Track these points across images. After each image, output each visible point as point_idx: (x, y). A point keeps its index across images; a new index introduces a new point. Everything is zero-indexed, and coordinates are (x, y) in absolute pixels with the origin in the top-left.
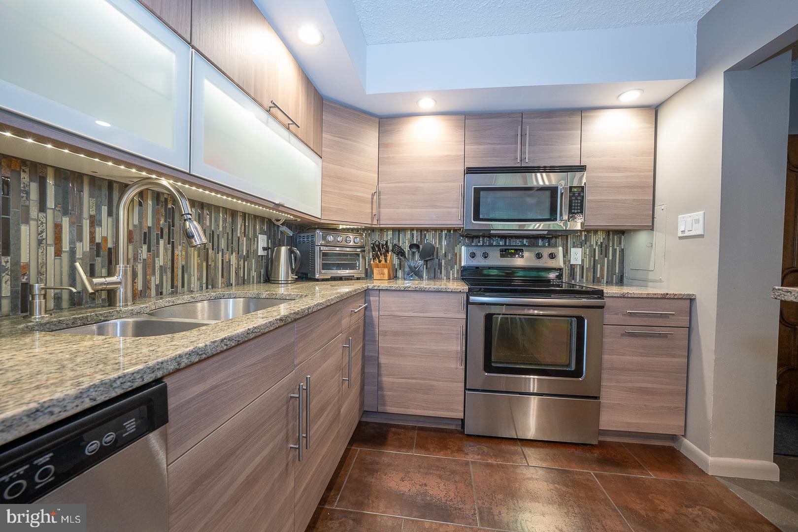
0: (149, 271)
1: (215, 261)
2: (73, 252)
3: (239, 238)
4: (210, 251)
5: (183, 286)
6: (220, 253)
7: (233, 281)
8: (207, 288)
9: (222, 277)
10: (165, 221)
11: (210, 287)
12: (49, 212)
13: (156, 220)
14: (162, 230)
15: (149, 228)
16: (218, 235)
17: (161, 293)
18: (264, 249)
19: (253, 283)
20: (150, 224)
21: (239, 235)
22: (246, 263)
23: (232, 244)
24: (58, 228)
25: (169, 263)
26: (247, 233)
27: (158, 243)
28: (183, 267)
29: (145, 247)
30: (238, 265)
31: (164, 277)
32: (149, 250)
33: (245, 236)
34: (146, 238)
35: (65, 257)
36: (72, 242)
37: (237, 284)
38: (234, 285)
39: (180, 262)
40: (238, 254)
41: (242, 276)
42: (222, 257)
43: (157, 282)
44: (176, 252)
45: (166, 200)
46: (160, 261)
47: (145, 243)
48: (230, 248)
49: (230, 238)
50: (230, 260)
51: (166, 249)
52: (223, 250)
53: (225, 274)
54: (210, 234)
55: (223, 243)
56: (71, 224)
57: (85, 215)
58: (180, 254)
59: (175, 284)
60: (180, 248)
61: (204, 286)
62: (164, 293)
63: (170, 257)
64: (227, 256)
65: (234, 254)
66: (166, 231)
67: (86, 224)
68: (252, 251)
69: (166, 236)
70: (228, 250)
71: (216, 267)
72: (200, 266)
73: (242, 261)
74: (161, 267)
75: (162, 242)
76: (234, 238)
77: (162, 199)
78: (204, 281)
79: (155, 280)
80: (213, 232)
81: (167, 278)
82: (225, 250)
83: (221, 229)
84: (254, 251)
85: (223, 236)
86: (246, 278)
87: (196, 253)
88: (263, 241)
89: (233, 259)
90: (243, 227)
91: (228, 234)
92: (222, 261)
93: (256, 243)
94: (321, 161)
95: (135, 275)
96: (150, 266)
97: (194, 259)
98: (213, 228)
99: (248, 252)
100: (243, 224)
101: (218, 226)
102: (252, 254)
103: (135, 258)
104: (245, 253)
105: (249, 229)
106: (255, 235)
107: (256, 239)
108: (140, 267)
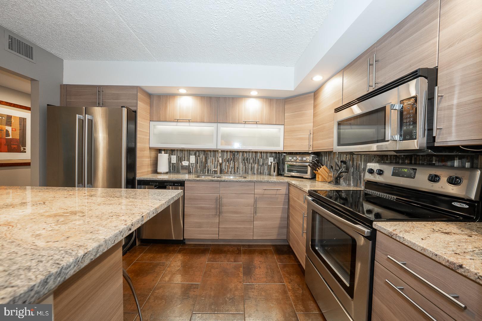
1: (248, 166)
2: (215, 164)
3: (258, 159)
4: (246, 163)
5: (237, 172)
6: (250, 164)
7: (256, 172)
8: (245, 173)
9: (251, 171)
10: (233, 156)
11: (246, 173)
13: (230, 156)
14: (232, 159)
15: (229, 158)
16: (249, 159)
17: (231, 173)
18: (271, 162)
19: (266, 174)
21: (258, 158)
22: (262, 167)
23: (255, 161)
24: (213, 159)
25: (234, 166)
28: (237, 167)
30: (258, 168)
32: (228, 163)
33: (261, 158)
34: (228, 161)
36: (214, 162)
37: (257, 174)
38: (256, 174)
39: (236, 166)
40: (258, 164)
41: (260, 171)
42: (251, 165)
44: (235, 164)
45: (233, 152)
46: (231, 166)
48: (254, 162)
49: (254, 159)
50: (254, 166)
51: (233, 163)
53: (252, 170)
54: (246, 159)
55: (251, 161)
59: (235, 171)
60: (236, 163)
65: (256, 164)
66: (233, 159)
69: (233, 160)
70: (253, 163)
71: (249, 168)
72: (243, 168)
73: (260, 166)
75: (232, 161)
78: (244, 171)
79: (230, 170)
81: (233, 170)
82: (252, 163)
83: (251, 157)
84: (266, 163)
85: (251, 159)
86: (262, 172)
87: (242, 164)
88: (271, 160)
89: (256, 166)
90: (260, 156)
91: (254, 158)
92: (251, 166)
93: (267, 161)
94: (283, 126)
95: (225, 169)
96: (229, 167)
97: (241, 165)
98: (247, 157)
99: (263, 163)
100: (261, 155)
101: (250, 156)
102: (265, 165)
103: (225, 165)
104: (261, 164)
105: (263, 156)
106: (267, 158)
107: (267, 159)
108: (226, 167)
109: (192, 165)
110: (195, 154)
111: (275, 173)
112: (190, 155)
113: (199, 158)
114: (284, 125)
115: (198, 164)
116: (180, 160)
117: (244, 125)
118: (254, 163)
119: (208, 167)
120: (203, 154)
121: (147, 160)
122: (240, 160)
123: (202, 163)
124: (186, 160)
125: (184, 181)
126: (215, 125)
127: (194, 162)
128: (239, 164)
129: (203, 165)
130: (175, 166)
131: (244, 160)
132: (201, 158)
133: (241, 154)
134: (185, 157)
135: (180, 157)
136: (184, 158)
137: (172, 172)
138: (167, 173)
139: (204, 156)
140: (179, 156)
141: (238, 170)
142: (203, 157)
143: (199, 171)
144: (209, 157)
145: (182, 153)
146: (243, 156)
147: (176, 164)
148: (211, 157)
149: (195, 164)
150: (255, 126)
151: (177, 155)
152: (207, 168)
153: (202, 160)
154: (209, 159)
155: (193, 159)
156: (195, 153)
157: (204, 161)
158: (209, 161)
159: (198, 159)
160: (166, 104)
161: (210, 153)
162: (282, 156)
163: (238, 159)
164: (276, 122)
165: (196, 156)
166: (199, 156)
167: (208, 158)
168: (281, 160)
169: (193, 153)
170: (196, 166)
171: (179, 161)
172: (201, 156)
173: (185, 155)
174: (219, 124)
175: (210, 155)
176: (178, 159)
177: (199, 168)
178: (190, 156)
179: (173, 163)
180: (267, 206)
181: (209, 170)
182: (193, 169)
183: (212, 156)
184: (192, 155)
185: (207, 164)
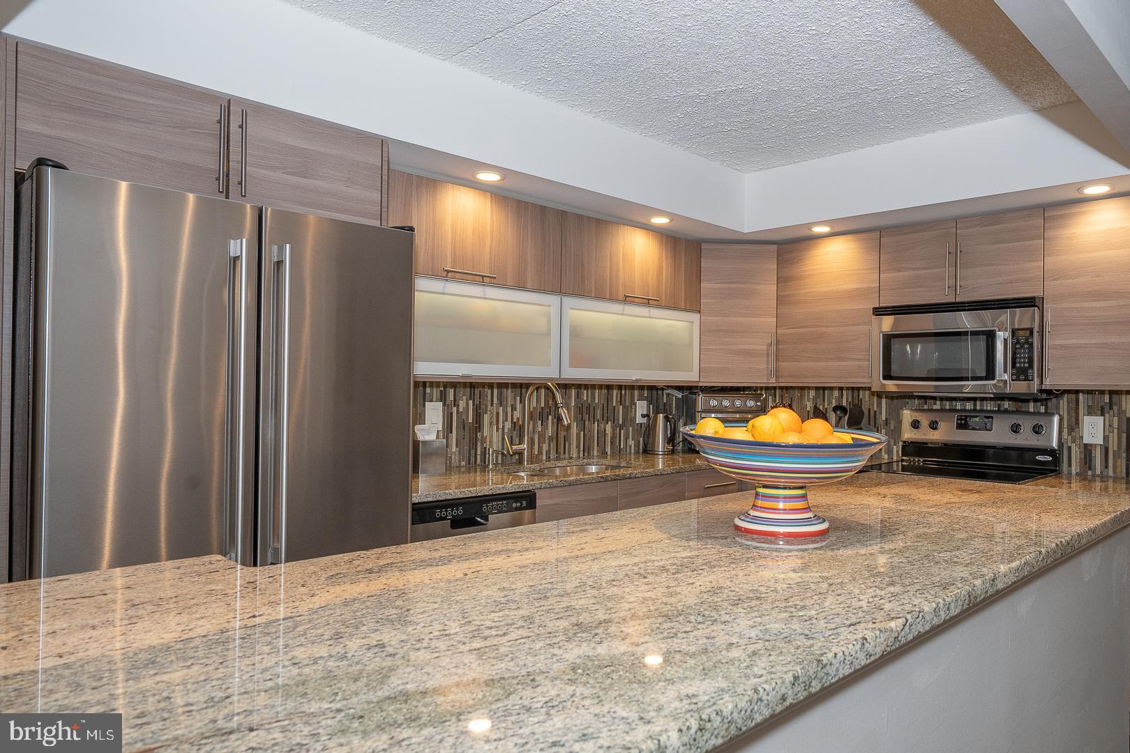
0: (542, 440)
1: (591, 431)
2: (503, 429)
3: (614, 407)
4: (587, 422)
5: (564, 453)
6: (596, 424)
7: (608, 448)
9: (598, 445)
11: (586, 455)
12: (495, 405)
13: (547, 401)
15: (542, 408)
16: (594, 408)
17: (549, 458)
18: (643, 416)
20: (543, 405)
21: (614, 404)
22: (622, 432)
23: (607, 413)
24: (498, 414)
25: (555, 434)
26: (623, 401)
27: (548, 419)
28: (565, 437)
29: (540, 423)
30: (614, 434)
31: (552, 445)
32: (542, 425)
33: (621, 405)
34: (541, 416)
35: (500, 431)
36: (503, 423)
37: (612, 452)
38: (609, 454)
40: (614, 423)
41: (618, 445)
42: (598, 426)
43: (547, 450)
46: (549, 433)
47: (540, 419)
48: (605, 415)
49: (605, 407)
50: (605, 430)
51: (553, 423)
52: (598, 420)
53: (600, 443)
54: (587, 407)
55: (598, 414)
56: (503, 411)
57: (509, 405)
59: (559, 451)
61: (582, 453)
62: (552, 457)
63: (555, 429)
64: (602, 427)
65: (609, 423)
67: (509, 409)
68: (629, 419)
69: (553, 413)
70: (603, 420)
71: (592, 438)
72: (578, 435)
73: (618, 429)
74: (549, 436)
75: (550, 417)
76: (610, 408)
78: (582, 449)
79: (545, 447)
80: (589, 405)
81: (553, 445)
82: (600, 421)
83: (596, 402)
84: (631, 419)
85: (598, 408)
86: (622, 447)
87: (575, 424)
88: (641, 407)
89: (609, 428)
90: (619, 397)
91: (603, 405)
92: (598, 430)
93: (633, 410)
94: (697, 316)
95: (533, 443)
96: (543, 437)
97: (574, 430)
98: (589, 402)
99: (624, 420)
100: (619, 393)
101: (594, 399)
102: (629, 423)
103: (534, 431)
104: (620, 422)
105: (625, 398)
106: (633, 402)
107: (633, 406)
108: (536, 437)
110: (443, 398)
112: (424, 401)
113: (454, 409)
114: (701, 312)
115: (451, 432)
117: (620, 307)
118: (605, 420)
119: (483, 440)
120: (467, 395)
122: (572, 414)
123: (464, 428)
127: (438, 427)
129: (467, 436)
131: (581, 411)
132: (461, 410)
139: (471, 402)
141: (567, 445)
142: (467, 404)
143: (455, 458)
144: (486, 405)
146: (578, 398)
148: (492, 405)
149: (442, 433)
150: (646, 310)
152: (482, 445)
153: (465, 417)
154: (486, 411)
155: (434, 415)
156: (441, 391)
157: (470, 421)
158: (486, 419)
159: (451, 414)
161: (490, 391)
164: (685, 301)
165: (444, 405)
166: (456, 403)
167: (482, 411)
169: (436, 392)
170: (446, 440)
172: (462, 404)
174: (569, 301)
175: (489, 398)
177: (457, 446)
178: (424, 406)
183: (495, 402)
184: (432, 401)
185: (480, 432)
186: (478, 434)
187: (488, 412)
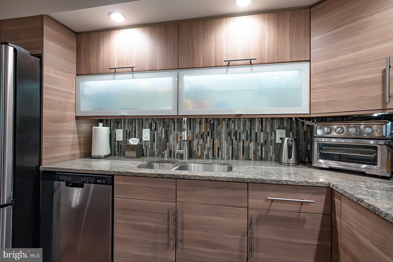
0: (203, 149)
1: (238, 146)
3: (256, 133)
4: (234, 141)
5: (218, 156)
6: (242, 142)
7: (252, 156)
8: (232, 159)
9: (243, 154)
10: (210, 129)
11: (234, 158)
12: (176, 131)
13: (206, 129)
14: (208, 132)
15: (203, 133)
16: (240, 133)
17: (208, 158)
18: (281, 139)
19: (271, 161)
20: (203, 131)
21: (256, 131)
22: (264, 148)
23: (251, 136)
25: (212, 146)
26: (264, 130)
27: (207, 138)
28: (218, 148)
29: (202, 140)
30: (256, 148)
31: (210, 152)
32: (203, 141)
33: (262, 131)
34: (202, 137)
37: (255, 159)
38: (252, 159)
39: (216, 146)
40: (256, 142)
41: (260, 155)
42: (243, 143)
43: (207, 153)
44: (215, 141)
45: (210, 120)
46: (208, 145)
47: (202, 138)
49: (249, 133)
50: (249, 146)
51: (210, 140)
52: (243, 140)
53: (245, 153)
54: (234, 132)
55: (243, 137)
58: (217, 142)
59: (215, 155)
60: (217, 140)
61: (231, 158)
62: (210, 158)
63: (212, 143)
64: (246, 144)
65: (252, 142)
66: (210, 133)
68: (269, 140)
69: (210, 135)
70: (247, 140)
71: (238, 150)
72: (228, 149)
73: (260, 146)
74: (208, 147)
75: (208, 138)
76: (252, 134)
77: (208, 120)
78: (231, 155)
79: (206, 153)
80: (236, 131)
81: (211, 152)
82: (245, 141)
83: (242, 129)
84: (271, 140)
85: (243, 133)
86: (263, 157)
87: (226, 142)
88: (280, 134)
89: (252, 145)
90: (260, 126)
91: (247, 131)
92: (243, 146)
93: (273, 135)
94: (308, 64)
95: (198, 150)
96: (203, 147)
97: (225, 145)
98: (236, 129)
99: (265, 141)
100: (260, 124)
101: (239, 128)
102: (269, 143)
103: (198, 144)
104: (262, 142)
105: (266, 127)
106: (273, 131)
107: (273, 133)
108: (200, 147)
109: (145, 144)
110: (150, 127)
111: (292, 160)
112: (142, 128)
113: (156, 132)
114: (310, 61)
115: (154, 142)
116: (128, 136)
117: (226, 69)
118: (249, 140)
119: (170, 146)
120: (162, 125)
121: (71, 136)
122: (223, 136)
123: (160, 140)
124: (136, 136)
125: (113, 176)
126: (175, 73)
127: (148, 139)
128: (221, 144)
129: (162, 144)
130: (121, 145)
131: (229, 134)
132: (159, 132)
133: (224, 124)
134: (135, 131)
135: (128, 132)
136: (134, 134)
137: (118, 155)
138: (106, 157)
139: (163, 129)
140: (127, 130)
141: (220, 152)
142: (162, 130)
143: (156, 153)
144: (171, 130)
145: (131, 125)
146: (227, 127)
147: (122, 142)
148: (174, 130)
149: (150, 142)
150: (248, 69)
151: (124, 128)
152: (169, 149)
153: (160, 136)
154: (171, 133)
155: (146, 134)
156: (150, 124)
157: (163, 137)
158: (171, 137)
159: (154, 134)
160: (98, 46)
161: (173, 124)
162: (303, 126)
163: (219, 134)
164: (291, 56)
165: (151, 130)
166: (156, 129)
167: (169, 133)
168: (301, 134)
169: (148, 126)
170: (152, 145)
171: (127, 138)
172: (159, 130)
173: (135, 129)
174: (181, 72)
175: (173, 127)
176: (125, 134)
177: (157, 148)
178: (142, 130)
179: (118, 141)
180: (278, 238)
181: (172, 152)
182: (148, 150)
183: (176, 128)
184: (146, 128)
185: (168, 142)
186: (167, 143)
187: (173, 134)
